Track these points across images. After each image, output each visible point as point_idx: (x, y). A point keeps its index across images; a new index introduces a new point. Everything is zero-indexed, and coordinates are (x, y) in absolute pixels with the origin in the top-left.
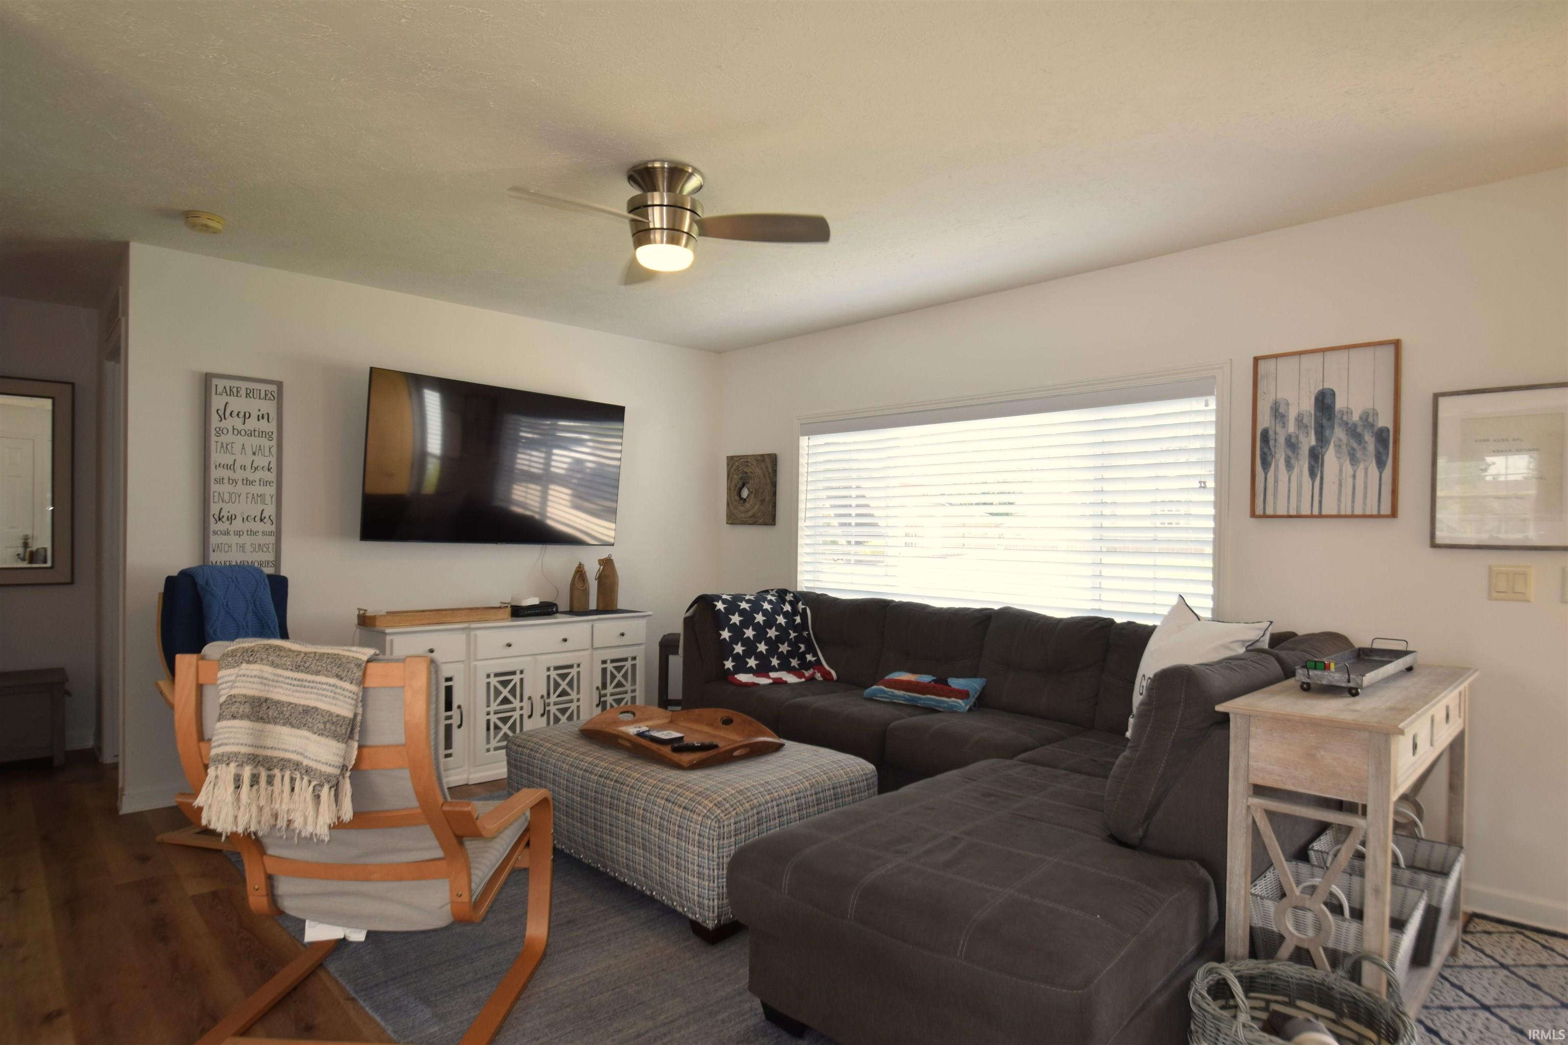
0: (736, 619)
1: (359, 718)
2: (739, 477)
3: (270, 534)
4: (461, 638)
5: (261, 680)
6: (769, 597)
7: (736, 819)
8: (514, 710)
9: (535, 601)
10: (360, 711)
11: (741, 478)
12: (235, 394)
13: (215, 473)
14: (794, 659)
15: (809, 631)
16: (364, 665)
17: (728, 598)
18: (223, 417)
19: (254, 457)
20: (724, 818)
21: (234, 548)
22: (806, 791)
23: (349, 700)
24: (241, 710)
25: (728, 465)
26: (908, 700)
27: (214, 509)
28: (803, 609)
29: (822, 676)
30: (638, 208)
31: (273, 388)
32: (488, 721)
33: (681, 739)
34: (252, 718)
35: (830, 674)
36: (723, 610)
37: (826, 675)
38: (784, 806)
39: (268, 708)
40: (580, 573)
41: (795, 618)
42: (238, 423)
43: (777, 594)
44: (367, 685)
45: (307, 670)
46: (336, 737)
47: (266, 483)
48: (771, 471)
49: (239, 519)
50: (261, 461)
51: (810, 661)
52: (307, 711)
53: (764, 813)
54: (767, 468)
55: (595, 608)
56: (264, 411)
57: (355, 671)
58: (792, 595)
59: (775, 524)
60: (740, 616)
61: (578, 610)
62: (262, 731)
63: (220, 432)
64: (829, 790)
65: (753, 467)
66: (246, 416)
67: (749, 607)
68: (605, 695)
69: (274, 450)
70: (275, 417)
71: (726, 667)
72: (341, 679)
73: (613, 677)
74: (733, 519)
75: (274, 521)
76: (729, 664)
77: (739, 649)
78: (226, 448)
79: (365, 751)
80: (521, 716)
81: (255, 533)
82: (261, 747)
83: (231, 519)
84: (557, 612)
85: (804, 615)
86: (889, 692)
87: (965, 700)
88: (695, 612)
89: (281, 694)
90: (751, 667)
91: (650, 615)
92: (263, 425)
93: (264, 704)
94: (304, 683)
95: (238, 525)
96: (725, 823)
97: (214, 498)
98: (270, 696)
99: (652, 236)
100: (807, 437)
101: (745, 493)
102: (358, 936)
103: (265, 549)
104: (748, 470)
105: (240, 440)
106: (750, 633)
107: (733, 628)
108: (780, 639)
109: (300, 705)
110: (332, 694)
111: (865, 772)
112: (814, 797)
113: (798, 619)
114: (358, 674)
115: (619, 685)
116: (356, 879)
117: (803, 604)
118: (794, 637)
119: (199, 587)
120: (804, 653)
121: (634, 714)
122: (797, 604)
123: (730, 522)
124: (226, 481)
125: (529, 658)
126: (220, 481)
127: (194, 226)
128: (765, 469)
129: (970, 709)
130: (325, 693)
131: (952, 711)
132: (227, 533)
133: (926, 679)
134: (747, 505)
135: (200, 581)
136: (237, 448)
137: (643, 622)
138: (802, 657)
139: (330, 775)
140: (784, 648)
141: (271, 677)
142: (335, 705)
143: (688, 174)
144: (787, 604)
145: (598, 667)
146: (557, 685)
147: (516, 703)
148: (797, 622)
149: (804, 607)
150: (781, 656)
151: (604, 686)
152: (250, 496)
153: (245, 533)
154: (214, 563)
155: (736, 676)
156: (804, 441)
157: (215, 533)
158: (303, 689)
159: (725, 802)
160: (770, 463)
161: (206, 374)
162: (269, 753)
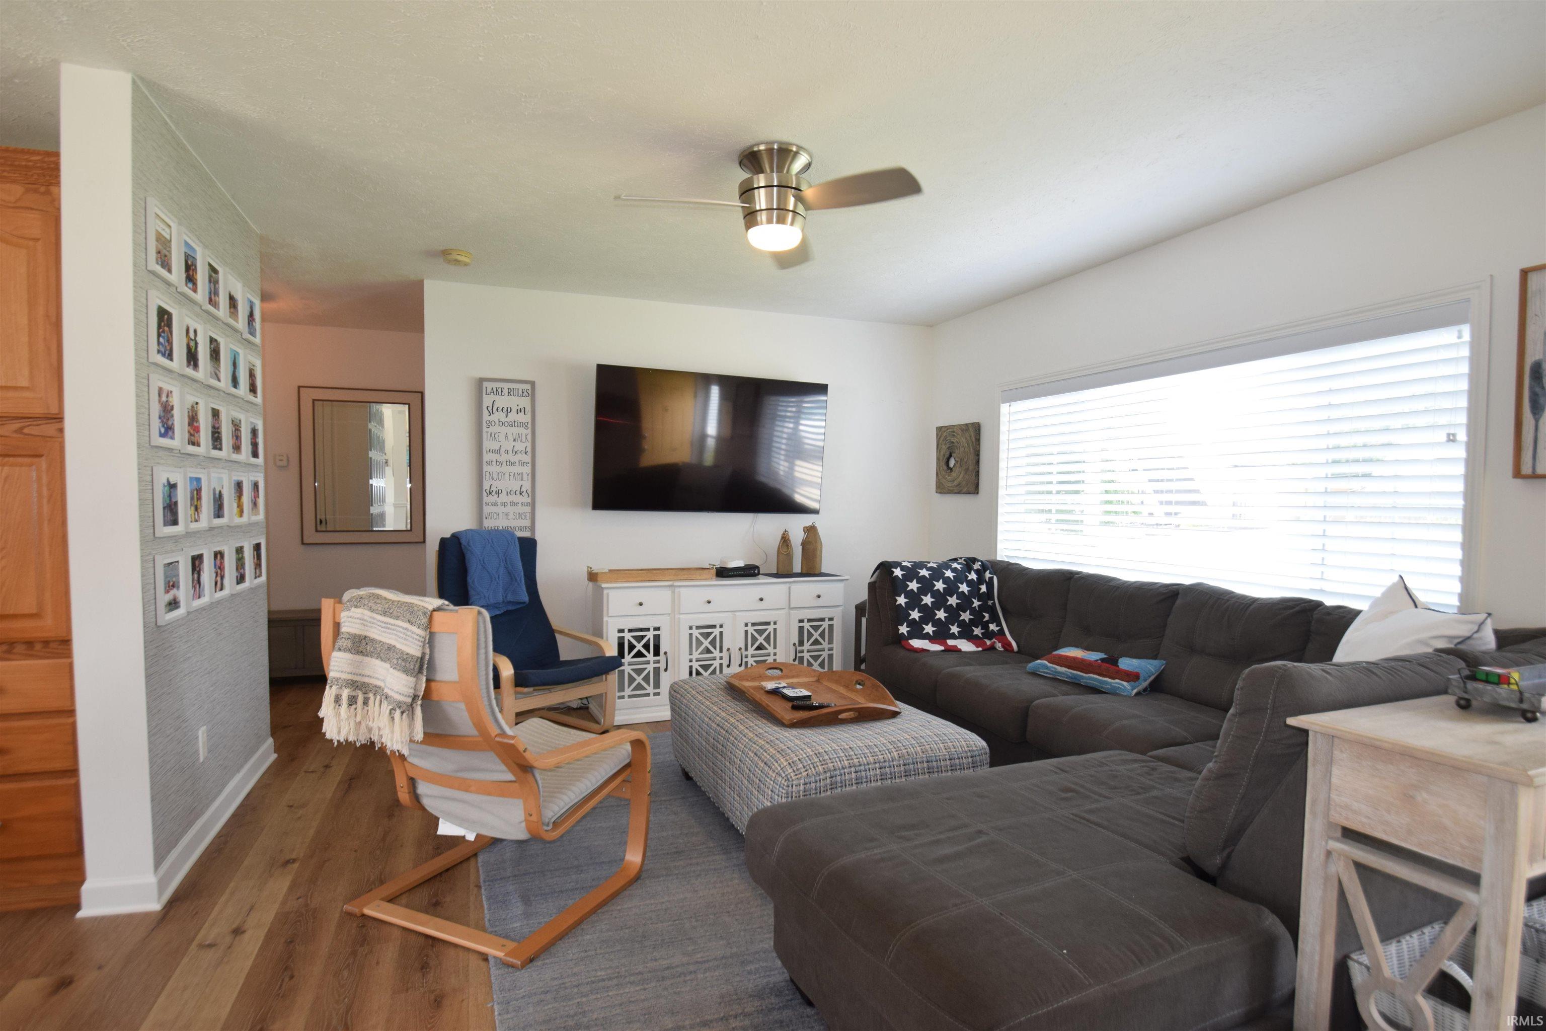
0: (913, 586)
1: (427, 657)
2: (947, 446)
3: (527, 504)
4: (667, 593)
5: (362, 621)
6: (955, 565)
7: (806, 780)
8: (714, 659)
9: (741, 564)
10: (428, 651)
11: (949, 448)
12: (500, 394)
13: (487, 457)
14: (977, 627)
15: (994, 600)
16: (429, 613)
17: (909, 565)
18: (491, 412)
19: (514, 443)
20: (793, 778)
21: (501, 515)
22: (893, 761)
23: (418, 643)
24: (345, 644)
25: (937, 435)
26: (1068, 677)
27: (486, 485)
28: (989, 578)
29: (1003, 646)
30: (747, 192)
31: (528, 387)
32: (691, 667)
33: (808, 697)
34: (353, 651)
35: (1010, 644)
36: (901, 577)
37: (1007, 646)
38: (863, 773)
39: (367, 644)
40: (785, 540)
41: (981, 587)
42: (502, 416)
43: (965, 563)
44: (433, 630)
45: (391, 615)
46: (406, 671)
47: (524, 464)
48: (974, 440)
49: (504, 493)
50: (520, 446)
51: (993, 630)
52: (391, 648)
53: (839, 778)
54: (970, 436)
55: (799, 571)
56: (521, 406)
57: (421, 618)
58: (980, 563)
59: (978, 493)
60: (917, 583)
61: (783, 573)
62: (361, 662)
63: (489, 424)
64: (922, 762)
65: (959, 436)
66: (508, 411)
67: (929, 574)
68: (802, 652)
69: (529, 437)
70: (530, 410)
71: (900, 632)
72: (412, 624)
73: (810, 635)
74: (941, 489)
75: (530, 494)
76: (904, 629)
77: (915, 615)
78: (494, 437)
79: (433, 684)
80: (721, 665)
81: (516, 504)
82: (360, 675)
83: (498, 493)
84: (759, 574)
85: (990, 584)
86: (1052, 667)
87: (1132, 683)
88: (877, 577)
89: (375, 633)
90: (928, 633)
91: (847, 580)
92: (522, 418)
93: (363, 641)
94: (389, 626)
95: (503, 498)
96: (794, 782)
97: (486, 476)
98: (368, 634)
99: (759, 218)
100: (1008, 404)
101: (952, 463)
102: (471, 837)
103: (523, 517)
104: (954, 440)
105: (504, 430)
106: (928, 600)
107: (909, 594)
108: (961, 608)
109: (386, 643)
110: (404, 636)
111: (971, 748)
112: (902, 768)
113: (984, 588)
114: (425, 620)
115: (816, 642)
116: (459, 788)
117: (990, 573)
118: (979, 606)
119: (463, 546)
120: (988, 622)
121: (781, 670)
122: (985, 573)
123: (939, 491)
124: (494, 463)
125: (730, 614)
126: (490, 463)
127: (449, 262)
128: (969, 438)
129: (1138, 694)
130: (399, 634)
131: (1113, 693)
132: (495, 504)
133: (1094, 656)
134: (954, 474)
135: (463, 541)
136: (502, 437)
137: (840, 585)
138: (985, 626)
139: (400, 702)
140: (966, 616)
141: (369, 620)
142: (406, 645)
143: (793, 153)
144: (973, 572)
145: (795, 626)
146: (754, 639)
147: (716, 653)
148: (982, 591)
149: (991, 576)
150: (962, 624)
151: (801, 643)
152: (512, 474)
153: (509, 504)
154: (486, 528)
155: (910, 641)
156: (1005, 408)
157: (487, 504)
158: (388, 631)
159: (799, 762)
160: (974, 432)
161: (480, 378)
162: (366, 680)
